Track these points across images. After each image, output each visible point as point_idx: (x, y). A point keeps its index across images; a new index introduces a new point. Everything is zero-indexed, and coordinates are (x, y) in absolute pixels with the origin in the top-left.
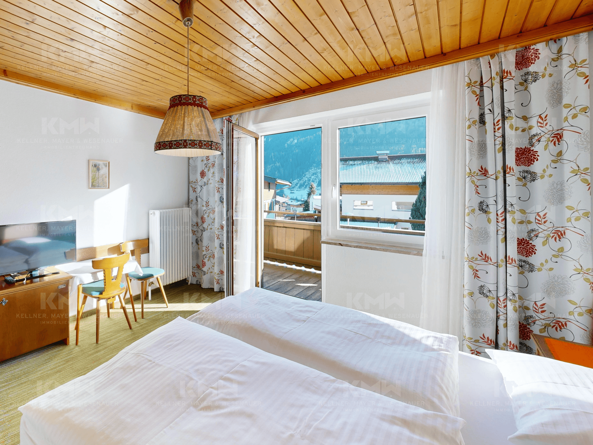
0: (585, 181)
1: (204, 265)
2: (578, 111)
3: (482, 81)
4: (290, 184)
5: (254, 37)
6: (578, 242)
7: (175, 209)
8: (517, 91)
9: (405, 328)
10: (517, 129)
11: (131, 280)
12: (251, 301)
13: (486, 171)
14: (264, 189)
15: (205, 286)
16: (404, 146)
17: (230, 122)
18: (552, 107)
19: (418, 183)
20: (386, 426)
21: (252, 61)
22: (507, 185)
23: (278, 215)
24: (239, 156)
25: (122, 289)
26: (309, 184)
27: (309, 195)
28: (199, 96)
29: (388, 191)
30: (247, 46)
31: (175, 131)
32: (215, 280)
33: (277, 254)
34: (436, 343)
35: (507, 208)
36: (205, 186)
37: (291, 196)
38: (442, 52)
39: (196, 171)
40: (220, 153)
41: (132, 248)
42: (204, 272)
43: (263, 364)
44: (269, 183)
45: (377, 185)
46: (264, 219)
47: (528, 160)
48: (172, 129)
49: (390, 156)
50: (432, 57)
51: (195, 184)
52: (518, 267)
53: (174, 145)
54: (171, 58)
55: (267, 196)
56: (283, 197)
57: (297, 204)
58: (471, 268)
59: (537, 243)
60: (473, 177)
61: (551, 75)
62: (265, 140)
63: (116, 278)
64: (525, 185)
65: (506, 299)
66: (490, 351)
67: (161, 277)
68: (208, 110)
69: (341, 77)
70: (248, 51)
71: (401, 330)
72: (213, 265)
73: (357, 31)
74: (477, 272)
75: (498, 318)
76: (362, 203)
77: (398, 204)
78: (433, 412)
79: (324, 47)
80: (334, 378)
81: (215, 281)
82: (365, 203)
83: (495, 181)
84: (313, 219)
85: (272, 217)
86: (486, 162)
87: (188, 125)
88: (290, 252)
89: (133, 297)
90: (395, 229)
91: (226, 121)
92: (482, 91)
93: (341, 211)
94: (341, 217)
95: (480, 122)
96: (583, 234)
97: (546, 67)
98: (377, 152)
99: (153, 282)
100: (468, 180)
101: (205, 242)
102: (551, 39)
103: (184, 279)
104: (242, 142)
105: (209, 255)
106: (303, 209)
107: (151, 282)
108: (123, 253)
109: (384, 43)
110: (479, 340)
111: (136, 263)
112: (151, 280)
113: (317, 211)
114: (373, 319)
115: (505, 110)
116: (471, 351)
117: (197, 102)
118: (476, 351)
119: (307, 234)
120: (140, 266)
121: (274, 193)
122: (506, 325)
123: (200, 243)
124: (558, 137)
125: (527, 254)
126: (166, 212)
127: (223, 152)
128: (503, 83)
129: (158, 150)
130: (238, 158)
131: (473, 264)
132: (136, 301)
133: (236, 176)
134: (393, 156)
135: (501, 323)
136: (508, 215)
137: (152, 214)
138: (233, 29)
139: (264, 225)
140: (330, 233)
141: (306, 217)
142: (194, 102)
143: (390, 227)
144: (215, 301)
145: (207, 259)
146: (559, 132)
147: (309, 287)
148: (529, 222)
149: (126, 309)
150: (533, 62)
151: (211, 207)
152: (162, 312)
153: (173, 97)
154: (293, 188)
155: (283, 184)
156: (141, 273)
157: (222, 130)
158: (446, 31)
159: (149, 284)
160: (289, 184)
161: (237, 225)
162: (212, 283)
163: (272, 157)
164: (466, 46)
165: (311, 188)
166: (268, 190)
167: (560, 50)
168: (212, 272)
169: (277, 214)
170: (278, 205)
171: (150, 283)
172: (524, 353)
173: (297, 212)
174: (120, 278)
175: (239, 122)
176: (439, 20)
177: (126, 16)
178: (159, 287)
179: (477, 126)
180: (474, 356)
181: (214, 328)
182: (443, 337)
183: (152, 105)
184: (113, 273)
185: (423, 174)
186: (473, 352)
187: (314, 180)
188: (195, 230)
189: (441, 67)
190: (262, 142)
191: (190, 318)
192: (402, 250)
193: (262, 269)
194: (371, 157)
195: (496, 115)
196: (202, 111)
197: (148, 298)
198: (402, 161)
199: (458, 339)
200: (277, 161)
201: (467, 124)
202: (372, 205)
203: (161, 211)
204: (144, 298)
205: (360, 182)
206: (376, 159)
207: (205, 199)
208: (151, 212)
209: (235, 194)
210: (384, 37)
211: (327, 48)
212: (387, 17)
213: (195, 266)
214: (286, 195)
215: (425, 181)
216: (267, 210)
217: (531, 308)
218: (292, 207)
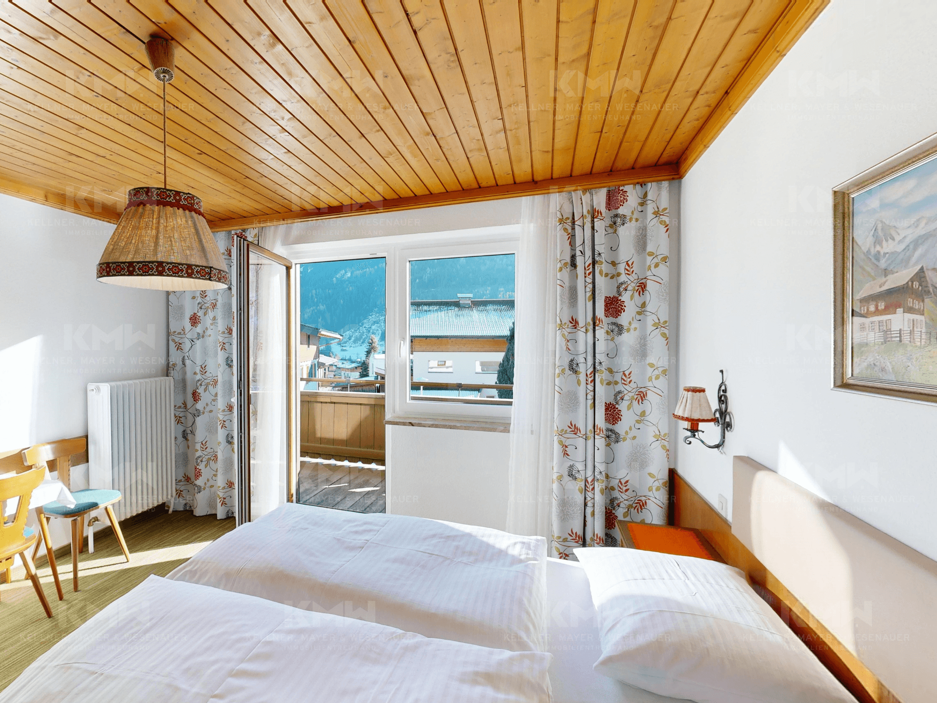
0: (664, 335)
1: (198, 475)
2: (660, 260)
3: (573, 218)
4: (341, 337)
5: (283, 119)
6: (658, 404)
7: (142, 380)
8: (606, 233)
9: (490, 536)
10: (607, 275)
11: (48, 519)
12: (279, 528)
13: (577, 322)
14: (301, 344)
15: (199, 512)
16: (489, 288)
17: (244, 240)
18: (638, 254)
19: (506, 336)
20: (466, 689)
21: (280, 153)
22: (596, 339)
23: (323, 384)
24: (259, 293)
25: (28, 540)
26: (368, 338)
27: (368, 353)
28: (187, 194)
29: (471, 348)
30: (273, 130)
31: (140, 245)
32: (218, 498)
33: (322, 446)
34: (524, 551)
35: (596, 366)
36: (198, 339)
37: (341, 355)
38: (533, 180)
39: (182, 315)
40: (226, 286)
41: (51, 457)
42: (199, 488)
43: (301, 631)
44: (309, 337)
45: (458, 339)
46: (301, 392)
47: (616, 311)
48: (133, 241)
49: (474, 301)
50: (522, 183)
51: (180, 336)
52: (605, 438)
53: (139, 270)
54: (130, 125)
55: (305, 355)
56: (330, 356)
57: (350, 367)
58: (560, 444)
59: (623, 407)
60: (563, 329)
61: (637, 220)
62: (302, 270)
63: (15, 519)
64: (612, 339)
65: (593, 480)
66: (578, 551)
67: (113, 505)
68: (204, 218)
69: (412, 193)
70: (273, 137)
71: (485, 539)
72: (215, 473)
73: (434, 138)
74: (566, 449)
75: (585, 505)
76: (440, 363)
77: (483, 364)
78: (519, 652)
79: (390, 150)
80: (402, 631)
81: (219, 501)
82: (443, 364)
83: (585, 334)
84: (374, 388)
85: (312, 388)
86: (577, 312)
87: (165, 237)
88: (341, 440)
89: (54, 552)
90: (478, 398)
91: (235, 236)
92: (573, 229)
93: (412, 375)
94: (411, 385)
95: (571, 265)
96: (661, 394)
97: (633, 211)
98: (458, 294)
99: (97, 517)
100: (558, 332)
101: (200, 434)
102: (638, 183)
103: (160, 503)
104: (264, 271)
105: (207, 457)
106: (359, 374)
107: (93, 518)
108: (30, 467)
109: (468, 158)
110: (567, 538)
111: (60, 485)
112: (93, 513)
113: (379, 377)
114: (452, 529)
115: (596, 253)
116: (560, 554)
117: (183, 202)
118: (565, 554)
119: (365, 412)
120: (69, 489)
121: (317, 351)
122: (593, 514)
123: (190, 437)
124: (642, 287)
125: (613, 421)
126: (124, 386)
127: (231, 284)
128: (594, 222)
129: (104, 276)
130: (257, 295)
131: (563, 439)
132: (61, 558)
133: (255, 324)
134: (477, 301)
135: (589, 510)
136: (597, 375)
137: (95, 390)
138: (247, 101)
139: (301, 401)
140: (397, 408)
141: (364, 385)
142: (178, 201)
143: (473, 396)
144: (219, 537)
145: (204, 463)
146: (643, 281)
147: (368, 493)
148: (616, 383)
149: (38, 578)
150: (622, 204)
151: (211, 375)
152: (117, 573)
153: (135, 189)
154: (345, 343)
155: (329, 336)
156: (71, 502)
157: (230, 250)
158: (537, 156)
159: (89, 522)
160: (339, 336)
161: (256, 403)
162: (212, 504)
163: (313, 296)
164: (558, 176)
165: (370, 343)
166: (307, 346)
167: (645, 195)
168: (213, 486)
169: (320, 383)
170: (322, 369)
171: (91, 520)
172: (609, 546)
173: (351, 379)
174: (22, 519)
175: (258, 241)
176: (530, 143)
177: (30, 38)
178: (110, 524)
179: (568, 270)
180: (563, 561)
181: (216, 585)
182: (531, 541)
183: (91, 198)
184: (7, 509)
185: (511, 325)
186: (561, 555)
187: (375, 331)
188: (181, 415)
189: (532, 197)
190: (296, 273)
191: (171, 575)
192: (487, 426)
193: (298, 472)
194: (451, 302)
195: (587, 257)
196: (192, 217)
197: (88, 550)
198: (487, 307)
199: (546, 540)
200: (320, 302)
201: (559, 265)
202: (451, 367)
203: (113, 384)
204: (78, 550)
205: (436, 335)
206: (457, 304)
207: (199, 362)
208: (91, 386)
209: (253, 353)
210: (467, 151)
211: (394, 153)
212: (471, 128)
213: (180, 477)
214: (334, 354)
215: (514, 334)
216: (305, 376)
217: (616, 487)
218: (344, 372)
